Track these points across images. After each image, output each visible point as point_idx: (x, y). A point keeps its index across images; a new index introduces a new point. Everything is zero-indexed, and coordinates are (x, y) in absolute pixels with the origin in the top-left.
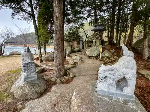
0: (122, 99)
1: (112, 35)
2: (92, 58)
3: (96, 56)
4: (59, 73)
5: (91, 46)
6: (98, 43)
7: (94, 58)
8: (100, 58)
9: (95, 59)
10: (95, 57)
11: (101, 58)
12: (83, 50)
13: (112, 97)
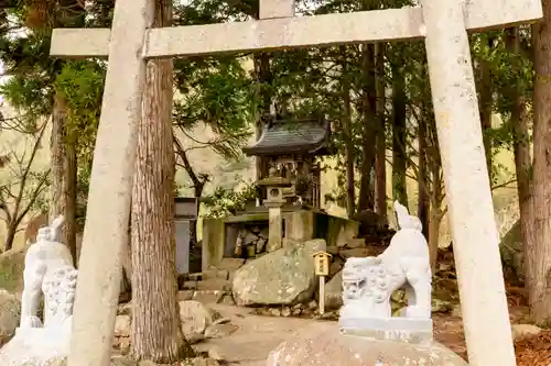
0: (406, 333)
1: (374, 181)
2: (275, 311)
3: (295, 301)
4: (161, 346)
5: (252, 253)
6: (297, 232)
7: (287, 312)
8: (317, 308)
9: (291, 315)
10: (290, 305)
11: (327, 309)
12: (200, 278)
13: (383, 333)
